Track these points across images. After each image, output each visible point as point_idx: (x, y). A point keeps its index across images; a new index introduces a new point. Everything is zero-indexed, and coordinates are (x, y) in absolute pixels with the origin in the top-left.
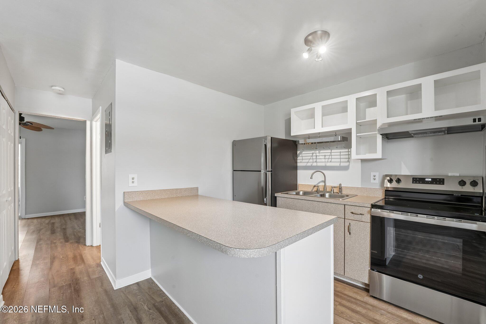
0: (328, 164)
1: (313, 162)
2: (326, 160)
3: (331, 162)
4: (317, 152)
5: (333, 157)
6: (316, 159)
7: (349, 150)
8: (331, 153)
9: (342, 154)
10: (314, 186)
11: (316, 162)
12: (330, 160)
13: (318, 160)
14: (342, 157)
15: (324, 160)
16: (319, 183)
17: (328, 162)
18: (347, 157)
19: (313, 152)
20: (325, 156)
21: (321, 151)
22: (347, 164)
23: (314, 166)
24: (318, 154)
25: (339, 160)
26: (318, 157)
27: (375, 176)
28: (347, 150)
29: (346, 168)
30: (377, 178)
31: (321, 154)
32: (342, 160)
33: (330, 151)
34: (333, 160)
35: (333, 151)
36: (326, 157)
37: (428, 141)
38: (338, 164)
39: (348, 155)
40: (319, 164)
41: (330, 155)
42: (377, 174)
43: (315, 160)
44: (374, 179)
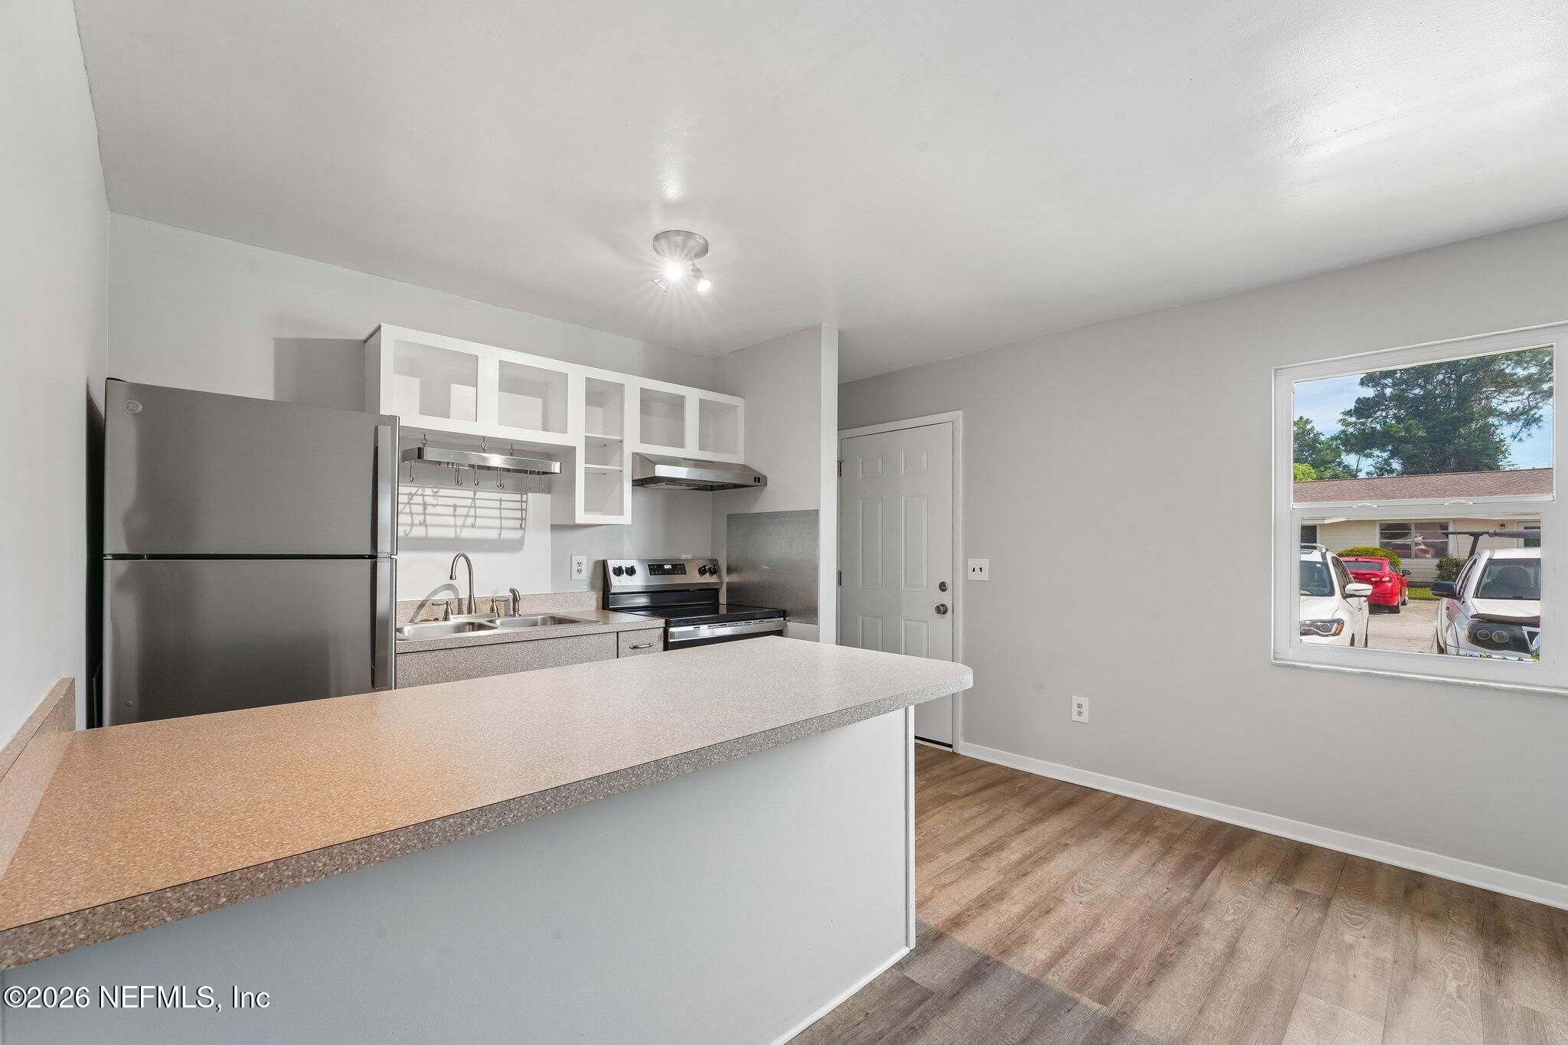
0: (466, 534)
1: (412, 525)
2: (460, 521)
3: (473, 526)
4: (428, 491)
5: (479, 512)
6: (424, 514)
7: (524, 499)
8: (474, 499)
9: (505, 505)
10: (422, 605)
11: (424, 524)
12: (470, 521)
13: (430, 520)
14: (505, 513)
15: (450, 520)
16: (435, 592)
17: (463, 526)
18: (518, 514)
19: (414, 490)
20: (455, 506)
21: (442, 492)
22: (518, 534)
23: (417, 539)
24: (429, 500)
25: (497, 523)
26: (430, 510)
27: (579, 564)
28: (518, 497)
29: (516, 546)
30: (584, 568)
31: (442, 501)
32: (505, 523)
33: (470, 494)
34: (479, 522)
35: (479, 495)
36: (459, 511)
38: (493, 534)
39: (522, 510)
40: (434, 532)
41: (470, 507)
42: (584, 559)
43: (418, 519)
44: (579, 571)
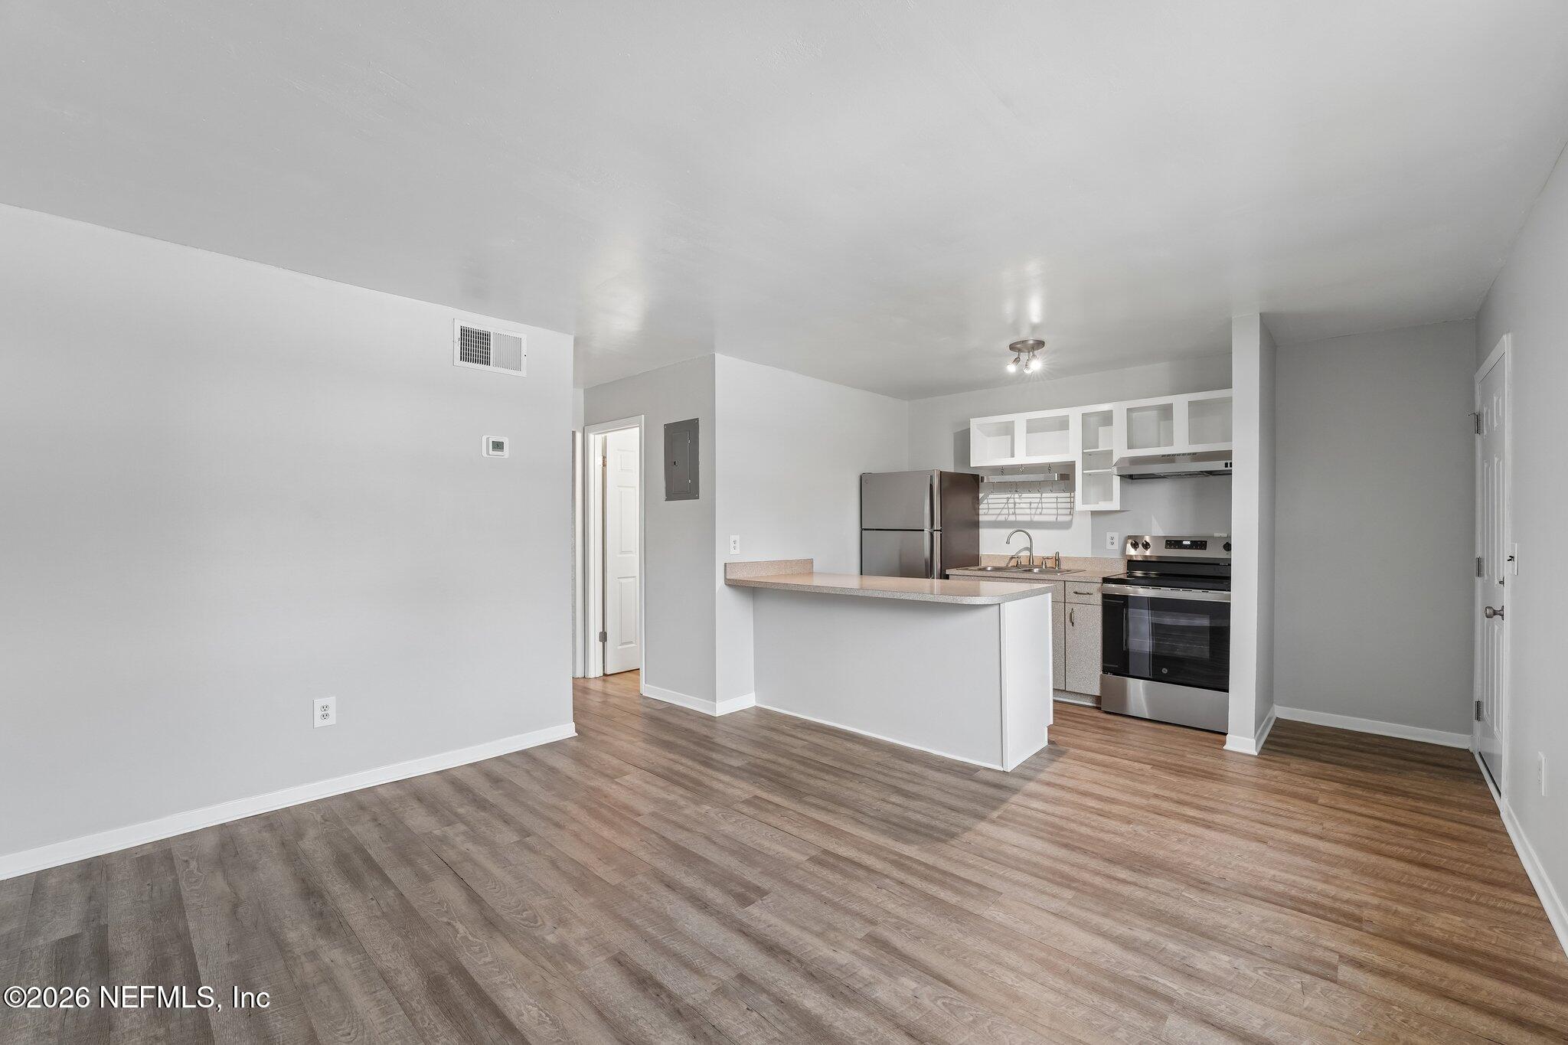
0: (1037, 518)
1: (1009, 514)
2: (1033, 511)
3: (1041, 514)
4: (1017, 496)
5: (1044, 505)
6: (1015, 508)
7: (1072, 495)
8: (1041, 498)
9: (1059, 500)
10: (1012, 558)
11: (1014, 514)
12: (1039, 511)
13: (1017, 511)
14: (1060, 505)
15: (1028, 511)
16: (1020, 551)
17: (1035, 514)
18: (1068, 505)
19: (1009, 496)
20: (1030, 503)
21: (1024, 495)
22: (1068, 518)
23: (1011, 522)
24: (1017, 500)
25: (1055, 511)
26: (1017, 506)
27: (1111, 537)
28: (1068, 495)
29: (1067, 525)
30: (1116, 541)
31: (1023, 500)
32: (1060, 511)
33: (1039, 495)
34: (1044, 511)
35: (1044, 495)
36: (1033, 506)
37: (1189, 483)
38: (1053, 519)
39: (1071, 502)
40: (1020, 518)
41: (1038, 503)
42: (1116, 535)
43: (1011, 511)
44: (1112, 544)
